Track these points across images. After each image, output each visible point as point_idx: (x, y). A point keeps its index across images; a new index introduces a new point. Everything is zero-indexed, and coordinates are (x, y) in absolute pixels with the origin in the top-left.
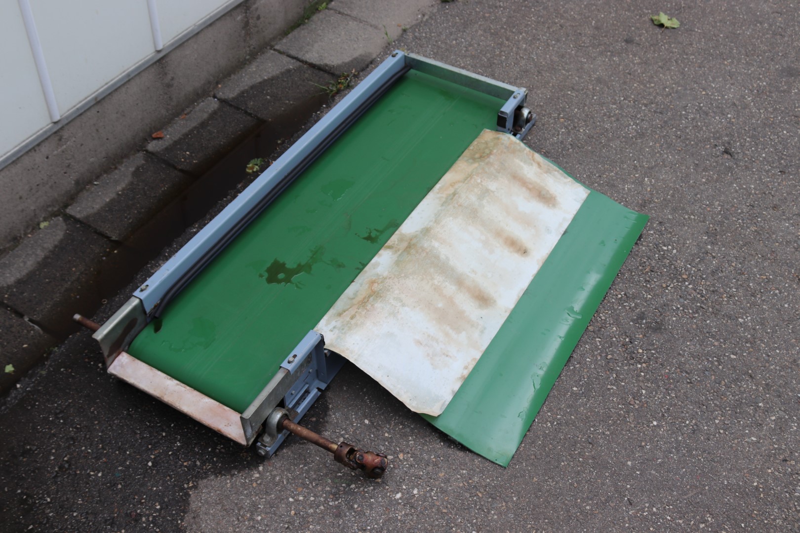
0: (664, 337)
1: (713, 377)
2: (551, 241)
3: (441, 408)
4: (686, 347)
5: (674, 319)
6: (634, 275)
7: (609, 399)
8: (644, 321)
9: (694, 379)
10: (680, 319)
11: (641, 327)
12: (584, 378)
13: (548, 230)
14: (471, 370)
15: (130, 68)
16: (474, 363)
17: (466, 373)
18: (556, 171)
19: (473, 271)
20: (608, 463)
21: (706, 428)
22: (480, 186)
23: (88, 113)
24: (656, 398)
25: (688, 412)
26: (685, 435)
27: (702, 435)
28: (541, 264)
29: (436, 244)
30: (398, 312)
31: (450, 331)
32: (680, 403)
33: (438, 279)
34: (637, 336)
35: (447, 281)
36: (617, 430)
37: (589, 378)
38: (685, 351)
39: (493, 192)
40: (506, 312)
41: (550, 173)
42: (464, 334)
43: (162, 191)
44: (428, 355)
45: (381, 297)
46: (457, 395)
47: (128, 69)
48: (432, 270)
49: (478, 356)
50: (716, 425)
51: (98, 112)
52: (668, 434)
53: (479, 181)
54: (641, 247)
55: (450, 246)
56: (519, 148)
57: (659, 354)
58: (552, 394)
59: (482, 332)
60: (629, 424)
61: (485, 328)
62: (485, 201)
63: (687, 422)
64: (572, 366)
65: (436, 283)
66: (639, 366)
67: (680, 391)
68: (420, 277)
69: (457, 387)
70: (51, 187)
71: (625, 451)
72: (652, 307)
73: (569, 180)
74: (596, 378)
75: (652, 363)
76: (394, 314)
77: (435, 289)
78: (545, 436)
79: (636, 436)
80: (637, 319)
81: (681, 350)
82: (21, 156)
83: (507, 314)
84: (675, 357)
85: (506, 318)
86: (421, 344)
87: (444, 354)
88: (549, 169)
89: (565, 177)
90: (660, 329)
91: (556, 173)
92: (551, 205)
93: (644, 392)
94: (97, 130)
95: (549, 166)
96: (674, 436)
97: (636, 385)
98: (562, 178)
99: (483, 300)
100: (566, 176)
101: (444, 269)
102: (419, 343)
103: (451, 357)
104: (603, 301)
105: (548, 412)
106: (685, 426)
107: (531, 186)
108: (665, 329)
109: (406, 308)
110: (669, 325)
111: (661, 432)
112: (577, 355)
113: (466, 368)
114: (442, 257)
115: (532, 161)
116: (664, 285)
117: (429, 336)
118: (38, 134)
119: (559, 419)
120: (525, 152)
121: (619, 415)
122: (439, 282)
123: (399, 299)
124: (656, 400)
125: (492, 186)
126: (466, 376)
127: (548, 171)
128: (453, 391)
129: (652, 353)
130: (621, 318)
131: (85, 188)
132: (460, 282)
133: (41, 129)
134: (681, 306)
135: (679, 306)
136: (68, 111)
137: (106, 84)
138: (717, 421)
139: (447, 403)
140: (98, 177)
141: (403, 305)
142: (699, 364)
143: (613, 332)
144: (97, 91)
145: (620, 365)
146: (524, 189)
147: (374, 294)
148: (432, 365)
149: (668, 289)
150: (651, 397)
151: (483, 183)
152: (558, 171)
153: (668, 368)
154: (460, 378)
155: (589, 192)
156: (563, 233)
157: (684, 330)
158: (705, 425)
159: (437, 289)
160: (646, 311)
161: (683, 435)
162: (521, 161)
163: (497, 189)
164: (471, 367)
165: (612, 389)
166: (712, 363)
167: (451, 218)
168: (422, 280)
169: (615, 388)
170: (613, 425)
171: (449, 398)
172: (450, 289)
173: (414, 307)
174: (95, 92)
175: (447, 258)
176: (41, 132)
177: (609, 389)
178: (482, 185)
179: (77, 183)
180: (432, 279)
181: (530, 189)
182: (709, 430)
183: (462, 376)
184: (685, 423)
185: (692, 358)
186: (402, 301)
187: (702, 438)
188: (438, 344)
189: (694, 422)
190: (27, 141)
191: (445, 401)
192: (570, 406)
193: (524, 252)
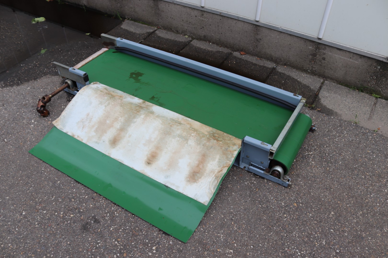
0: (78, 230)
1: (39, 250)
2: (160, 178)
3: (60, 128)
4: (66, 241)
5: (90, 239)
6: (131, 224)
7: (47, 195)
8: (92, 222)
9: (42, 239)
10: (89, 243)
11: (89, 220)
12: (63, 187)
13: (167, 177)
14: (77, 139)
15: (240, 16)
16: (80, 140)
17: (76, 137)
18: (218, 181)
19: (130, 136)
20: (12, 189)
21: (9, 238)
22: (189, 135)
23: (216, 16)
24: (38, 217)
25: (23, 230)
26: (10, 226)
27: (5, 235)
28: (141, 172)
29: (143, 116)
30: (102, 105)
31: (95, 128)
32: (30, 228)
33: (122, 119)
34: (83, 216)
35: (121, 123)
36: (28, 196)
37: (63, 189)
38: (64, 239)
39: (187, 143)
40: (109, 153)
41: (215, 179)
42: (94, 134)
43: (209, 59)
44: (83, 119)
45: (110, 98)
46: (66, 134)
47: (239, 15)
48: (126, 116)
49: (84, 141)
50: (8, 244)
51: (221, 19)
52: (14, 218)
53: (193, 135)
54: (157, 233)
55: (142, 123)
56: (230, 157)
57: (66, 224)
58: (59, 172)
59: (96, 142)
60: (29, 201)
61: (98, 144)
62: (179, 139)
63: (17, 229)
64: (73, 183)
65: (119, 119)
66: (62, 213)
67: (38, 230)
68: (122, 111)
69: (70, 134)
70: (194, 28)
71: (15, 197)
72: (102, 228)
73: (212, 191)
74: (62, 192)
75: (61, 219)
76: (101, 103)
77: (116, 118)
78: (38, 167)
79: (20, 203)
80: (95, 219)
81: (65, 238)
82: (187, 7)
83: (107, 154)
84: (61, 233)
85: (105, 153)
86: (87, 116)
87: (84, 126)
88: (218, 177)
89: (214, 188)
90: (84, 229)
91: (216, 182)
92: (188, 179)
93: (45, 212)
94: (218, 26)
95: (221, 177)
96: (12, 221)
97: (51, 209)
98: (213, 186)
99: (114, 142)
100: (216, 189)
101: (128, 122)
102: (88, 115)
103: (82, 129)
104: (114, 203)
105: (50, 170)
106: (15, 227)
107: (201, 166)
108: (83, 232)
109: (104, 107)
110: (86, 235)
111: (17, 215)
112: (79, 186)
113: (78, 137)
114: (135, 120)
115: (222, 167)
116: (119, 240)
117: (92, 118)
118: (194, 5)
119: (44, 173)
120: (228, 162)
121: (36, 198)
122: (120, 120)
123: (109, 104)
124: (37, 217)
125: (192, 142)
126: (74, 137)
127: (217, 177)
128: (67, 132)
129: (68, 221)
130: (98, 210)
131: (207, 41)
132: (122, 129)
133: (196, 4)
134: (99, 246)
135: (99, 245)
136: (209, 7)
137: (227, 12)
138: (9, 245)
139: (63, 131)
140: (213, 43)
141: (105, 106)
142: (51, 245)
143: (89, 204)
144: (223, 11)
145: (66, 204)
146: (197, 162)
147: (112, 97)
148: (79, 122)
149: (115, 241)
150: (40, 215)
151: (191, 137)
152: (217, 183)
153: (55, 227)
154: (73, 135)
155: (206, 204)
156: (166, 185)
157: (79, 243)
158: (11, 238)
159: (116, 119)
160: (100, 225)
161: (11, 225)
162: (219, 159)
163: (190, 145)
164: (78, 139)
165: (52, 198)
166: (49, 253)
167: (161, 122)
168: (120, 112)
169: (52, 199)
170: (32, 194)
171: (65, 131)
172: (118, 125)
173: (105, 111)
174: (221, 11)
175: (135, 122)
176: (196, 5)
177: (52, 196)
178: (190, 136)
179: (205, 36)
180: (121, 117)
181: (198, 166)
182: (7, 239)
183: (74, 135)
184: (17, 228)
185: (57, 242)
186: (108, 105)
187: (4, 234)
188: (88, 123)
189: (16, 233)
190: (190, 4)
191: (63, 130)
192: (50, 178)
193: (149, 163)
